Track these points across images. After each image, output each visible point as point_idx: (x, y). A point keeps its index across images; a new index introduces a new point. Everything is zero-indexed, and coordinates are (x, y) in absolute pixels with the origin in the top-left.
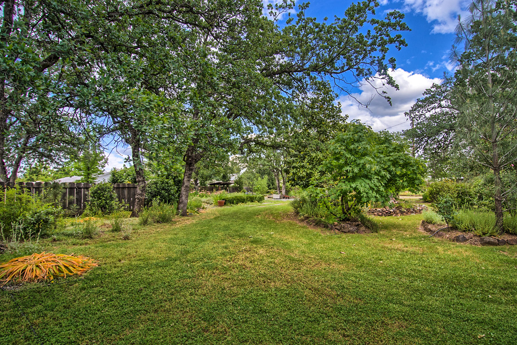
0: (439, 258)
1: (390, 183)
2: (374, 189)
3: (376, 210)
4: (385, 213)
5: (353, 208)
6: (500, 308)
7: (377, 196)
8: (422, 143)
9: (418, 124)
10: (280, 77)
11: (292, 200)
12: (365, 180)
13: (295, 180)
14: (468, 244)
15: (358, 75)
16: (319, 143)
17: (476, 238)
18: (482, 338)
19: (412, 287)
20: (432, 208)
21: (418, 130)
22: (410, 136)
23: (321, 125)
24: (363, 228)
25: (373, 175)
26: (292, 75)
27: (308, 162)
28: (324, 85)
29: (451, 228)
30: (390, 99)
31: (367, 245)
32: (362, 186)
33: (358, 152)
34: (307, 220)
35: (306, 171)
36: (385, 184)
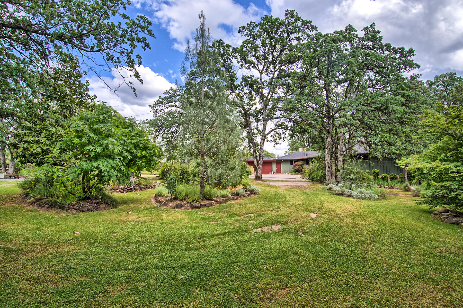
0: (162, 223)
1: (131, 163)
2: (115, 169)
3: (119, 187)
4: (126, 190)
5: (95, 187)
6: (195, 253)
7: (118, 174)
8: (161, 132)
9: (159, 116)
10: (13, 32)
11: (22, 180)
12: (107, 159)
13: (26, 157)
14: (183, 209)
15: (108, 60)
16: (59, 118)
17: (188, 205)
18: (182, 279)
19: (137, 252)
20: (163, 183)
21: (159, 122)
22: (152, 125)
23: (65, 99)
24: (103, 205)
25: (116, 156)
26: (31, 35)
27: (45, 137)
28: (71, 58)
29: (174, 198)
30: (135, 90)
31: (103, 221)
32: (103, 165)
33: (102, 132)
34: (39, 203)
35: (41, 146)
36: (126, 164)
